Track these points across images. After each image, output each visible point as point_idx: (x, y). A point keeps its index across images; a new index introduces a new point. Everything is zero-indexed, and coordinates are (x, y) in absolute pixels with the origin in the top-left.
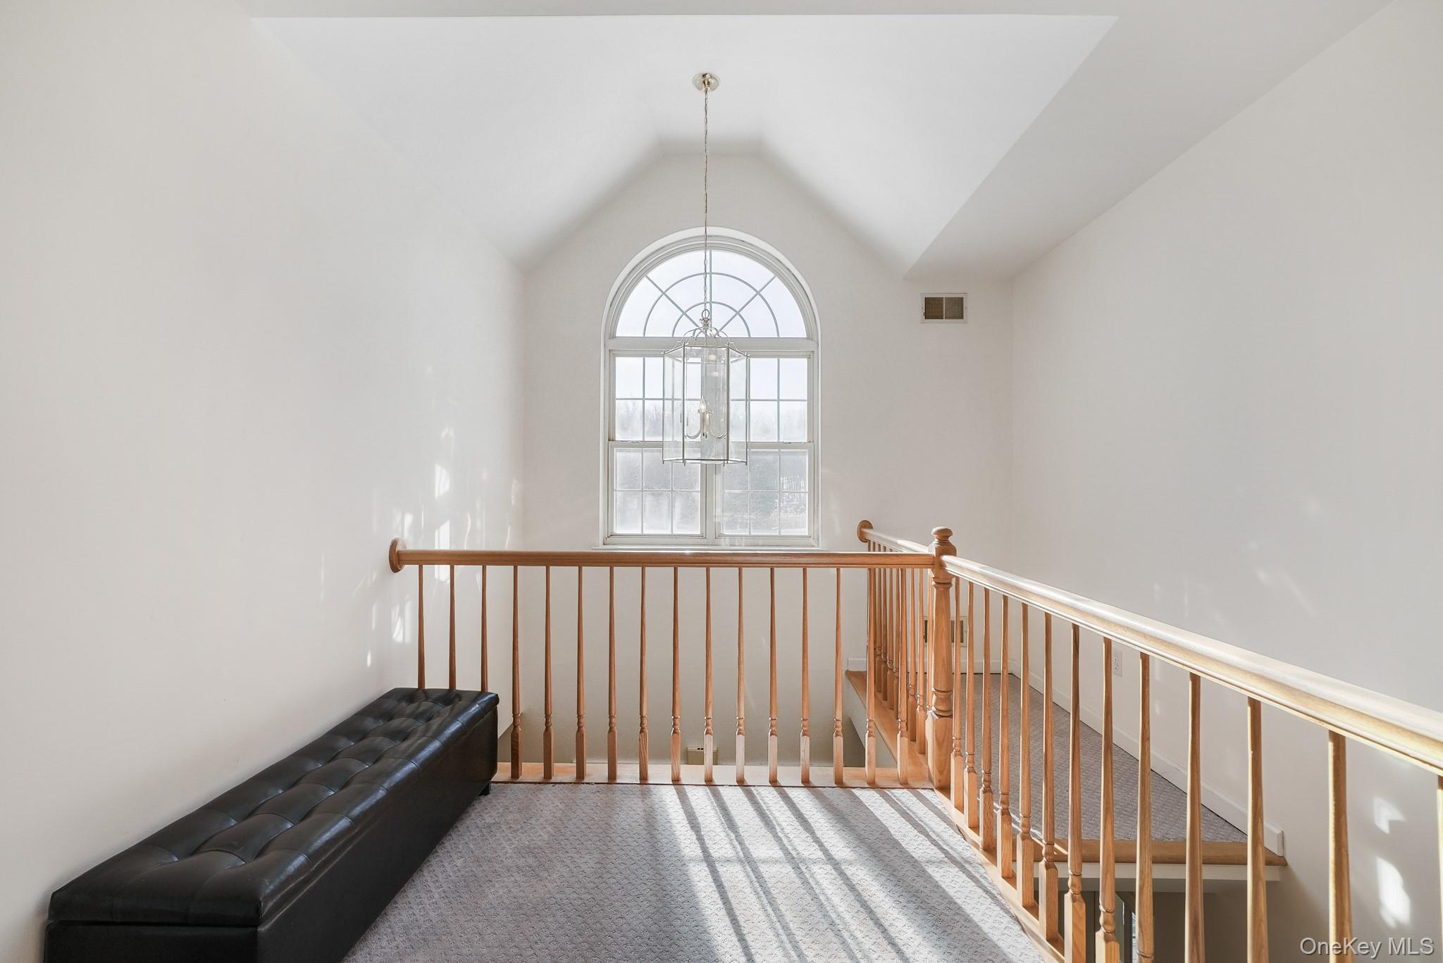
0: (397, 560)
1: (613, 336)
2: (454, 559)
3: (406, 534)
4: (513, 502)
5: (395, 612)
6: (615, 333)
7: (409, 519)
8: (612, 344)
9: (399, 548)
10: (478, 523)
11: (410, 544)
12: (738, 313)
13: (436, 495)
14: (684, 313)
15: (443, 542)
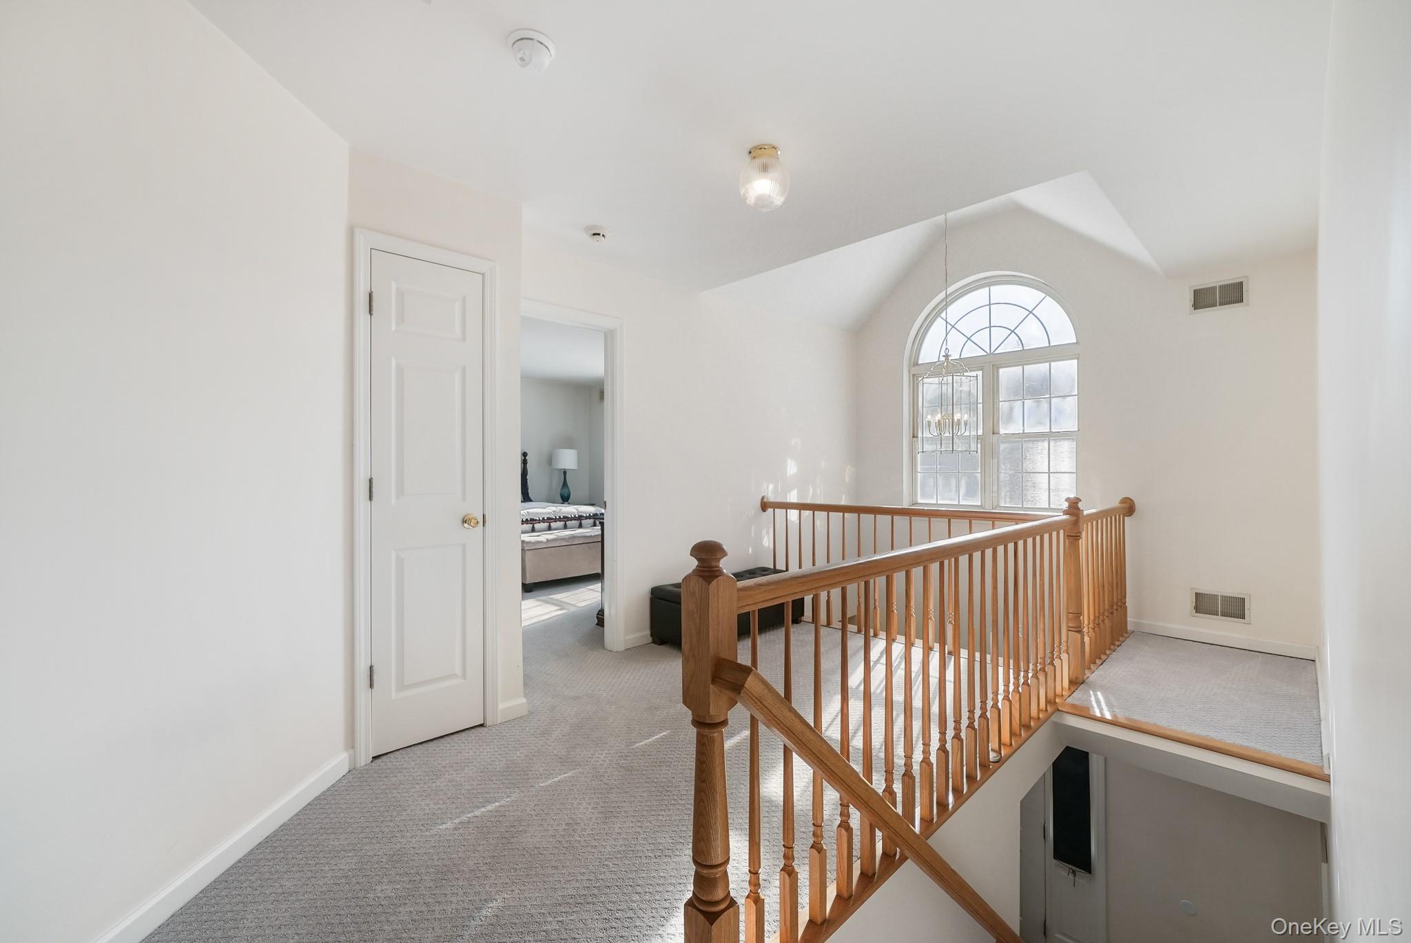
0: (764, 506)
1: (916, 364)
2: (801, 507)
3: (770, 494)
4: (847, 480)
5: (764, 532)
6: (917, 362)
7: (771, 487)
8: (915, 370)
9: (765, 500)
10: (818, 491)
11: (772, 498)
12: (1013, 331)
13: (788, 474)
14: (969, 339)
15: (793, 498)
